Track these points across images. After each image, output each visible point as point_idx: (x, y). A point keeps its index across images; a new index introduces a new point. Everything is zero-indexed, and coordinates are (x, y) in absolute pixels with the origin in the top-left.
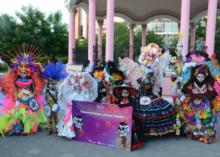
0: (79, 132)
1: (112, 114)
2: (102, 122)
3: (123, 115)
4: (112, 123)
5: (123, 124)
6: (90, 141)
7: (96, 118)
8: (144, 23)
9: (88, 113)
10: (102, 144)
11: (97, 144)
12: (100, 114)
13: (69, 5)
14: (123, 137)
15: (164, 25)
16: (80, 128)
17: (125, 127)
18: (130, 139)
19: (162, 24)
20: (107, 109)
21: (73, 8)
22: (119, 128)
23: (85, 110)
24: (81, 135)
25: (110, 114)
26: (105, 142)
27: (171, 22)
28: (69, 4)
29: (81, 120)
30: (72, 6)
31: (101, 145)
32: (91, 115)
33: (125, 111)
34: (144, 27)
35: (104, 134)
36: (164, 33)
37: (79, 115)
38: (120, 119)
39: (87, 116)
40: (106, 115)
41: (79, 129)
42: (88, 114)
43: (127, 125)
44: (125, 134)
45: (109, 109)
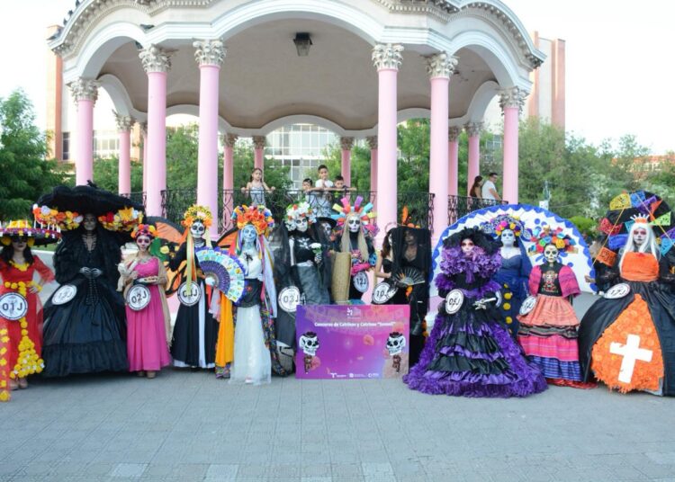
0: (310, 363)
1: (375, 322)
2: (357, 337)
3: (395, 320)
4: (376, 337)
5: (395, 334)
6: (333, 374)
7: (345, 332)
8: (258, 132)
9: (330, 325)
10: (356, 375)
11: (348, 378)
12: (353, 325)
13: (81, 81)
14: (395, 357)
15: (287, 137)
16: (313, 354)
17: (399, 339)
18: (407, 358)
19: (281, 135)
20: (366, 314)
21: (91, 88)
22: (389, 343)
23: (324, 320)
24: (314, 367)
25: (372, 322)
26: (362, 371)
27: (312, 130)
28: (81, 78)
29: (315, 339)
30: (89, 83)
31: (354, 378)
32: (334, 328)
33: (399, 313)
34: (260, 142)
35: (361, 358)
36: (287, 158)
37: (310, 331)
38: (390, 327)
39: (328, 331)
40: (365, 324)
41: (310, 357)
42: (330, 327)
43: (401, 335)
44: (399, 352)
45: (370, 314)
